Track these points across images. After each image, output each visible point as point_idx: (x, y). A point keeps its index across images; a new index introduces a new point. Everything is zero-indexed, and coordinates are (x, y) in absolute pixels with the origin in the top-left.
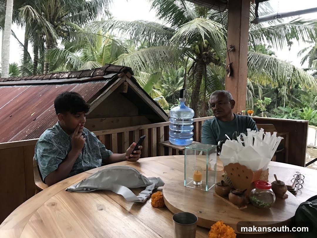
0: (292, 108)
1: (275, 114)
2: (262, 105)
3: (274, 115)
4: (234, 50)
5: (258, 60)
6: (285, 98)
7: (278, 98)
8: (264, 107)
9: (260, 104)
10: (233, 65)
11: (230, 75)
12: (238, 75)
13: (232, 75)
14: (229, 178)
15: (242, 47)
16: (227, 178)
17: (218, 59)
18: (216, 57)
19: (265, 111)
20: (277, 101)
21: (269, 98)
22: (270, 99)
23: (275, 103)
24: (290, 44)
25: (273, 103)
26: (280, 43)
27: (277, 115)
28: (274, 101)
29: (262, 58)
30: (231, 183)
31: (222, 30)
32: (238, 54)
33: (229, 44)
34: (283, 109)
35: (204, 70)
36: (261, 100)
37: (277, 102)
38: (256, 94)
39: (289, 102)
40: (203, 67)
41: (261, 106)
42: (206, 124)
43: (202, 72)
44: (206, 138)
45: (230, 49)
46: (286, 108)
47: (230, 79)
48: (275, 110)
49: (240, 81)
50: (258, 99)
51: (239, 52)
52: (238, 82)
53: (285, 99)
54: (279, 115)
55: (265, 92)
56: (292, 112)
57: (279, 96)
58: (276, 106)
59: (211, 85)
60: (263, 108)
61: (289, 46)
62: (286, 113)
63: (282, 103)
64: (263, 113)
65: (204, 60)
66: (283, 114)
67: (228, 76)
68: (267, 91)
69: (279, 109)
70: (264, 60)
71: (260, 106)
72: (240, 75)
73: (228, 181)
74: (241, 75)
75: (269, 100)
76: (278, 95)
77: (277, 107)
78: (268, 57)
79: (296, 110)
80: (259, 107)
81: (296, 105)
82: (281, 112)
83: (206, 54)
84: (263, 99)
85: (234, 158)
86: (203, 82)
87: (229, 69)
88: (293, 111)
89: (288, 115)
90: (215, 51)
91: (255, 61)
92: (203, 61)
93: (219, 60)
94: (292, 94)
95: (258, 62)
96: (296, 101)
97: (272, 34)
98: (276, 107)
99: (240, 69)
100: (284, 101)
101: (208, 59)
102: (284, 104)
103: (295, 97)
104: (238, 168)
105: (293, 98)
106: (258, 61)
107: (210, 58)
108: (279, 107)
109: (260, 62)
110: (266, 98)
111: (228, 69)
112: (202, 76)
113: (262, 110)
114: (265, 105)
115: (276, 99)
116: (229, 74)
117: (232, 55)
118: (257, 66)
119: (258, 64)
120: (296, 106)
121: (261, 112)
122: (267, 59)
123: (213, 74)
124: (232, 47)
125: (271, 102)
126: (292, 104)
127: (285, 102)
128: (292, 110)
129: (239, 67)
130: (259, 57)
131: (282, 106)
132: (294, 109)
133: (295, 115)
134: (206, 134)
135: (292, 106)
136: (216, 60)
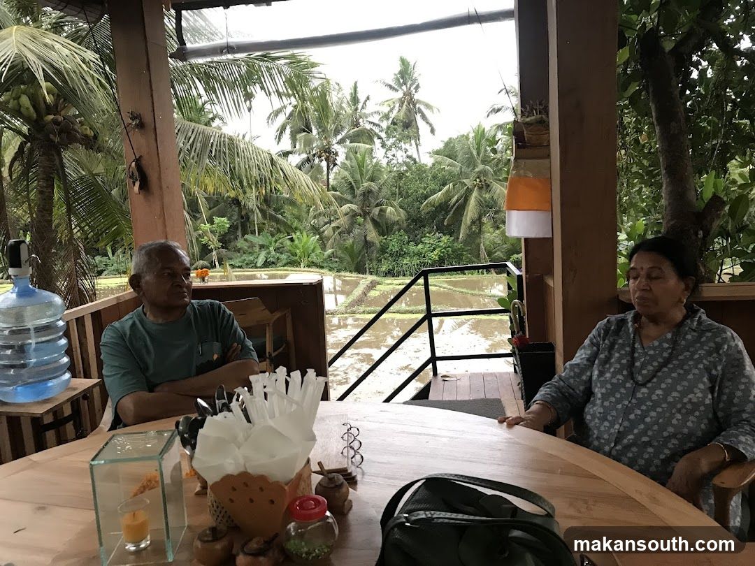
0: (273, 235)
1: (241, 251)
2: (210, 235)
3: (239, 254)
4: (141, 126)
5: (194, 139)
6: (255, 215)
7: (242, 218)
8: (215, 239)
9: (205, 232)
10: (143, 162)
11: (140, 188)
12: (161, 188)
13: (145, 186)
14: (222, 505)
15: (159, 118)
16: (218, 507)
17: (93, 134)
18: (86, 129)
19: (219, 248)
20: (241, 222)
21: (224, 219)
22: (226, 221)
23: (237, 229)
24: (249, 96)
25: (233, 228)
26: (234, 100)
27: (244, 253)
28: (235, 223)
29: (201, 135)
30: (229, 517)
31: (91, 64)
32: (154, 136)
33: (126, 108)
34: (257, 239)
35: (57, 162)
36: (208, 225)
37: (241, 225)
38: (192, 211)
39: (264, 224)
40: (53, 156)
41: (209, 238)
42: (112, 337)
43: (50, 168)
44: (119, 376)
45: (131, 121)
46: (260, 237)
47: (141, 197)
48: (240, 243)
49: (166, 199)
50: (199, 221)
51: (155, 130)
52: (163, 203)
53: (256, 217)
54: (250, 253)
55: (212, 205)
56: (273, 244)
57: (243, 213)
58: (239, 233)
59: (83, 202)
60: (214, 242)
61: (248, 102)
62: (262, 247)
63: (251, 227)
64: (214, 253)
65: (52, 136)
66: (257, 249)
67: (136, 188)
68: (217, 203)
69: (246, 240)
70: (206, 140)
71: (205, 238)
72: (164, 186)
73: (220, 512)
74: (168, 187)
75: (223, 222)
76: (240, 210)
77: (243, 235)
78: (214, 133)
79: (280, 238)
80: (204, 240)
81: (278, 228)
82: (252, 246)
83: (55, 122)
84: (211, 221)
85: (233, 462)
86: (57, 194)
87: (136, 174)
88: (276, 241)
89: (267, 251)
90: (80, 115)
91: (187, 141)
92: (52, 141)
93: (95, 137)
94: (268, 206)
95: (195, 144)
96: (277, 221)
97: (214, 78)
98: (240, 235)
99: (162, 172)
100: (254, 221)
101: (64, 136)
102: (256, 228)
103: (274, 210)
104: (246, 485)
105: (271, 215)
106: (193, 142)
107: (69, 133)
108: (246, 236)
109: (199, 145)
110: (217, 220)
111: (133, 174)
112: (53, 178)
113: (212, 247)
114: (217, 234)
115: (237, 220)
116: (137, 184)
117: (137, 137)
118: (193, 153)
119: (194, 149)
120: (279, 231)
121: (211, 251)
122: (212, 137)
123: (84, 173)
124: (136, 118)
125: (228, 226)
126: (270, 226)
127: (258, 224)
128: (274, 239)
129: (159, 166)
130: (195, 133)
131: (253, 232)
132: (276, 237)
133: (281, 250)
134: (117, 364)
135: (271, 231)
136: (86, 136)
